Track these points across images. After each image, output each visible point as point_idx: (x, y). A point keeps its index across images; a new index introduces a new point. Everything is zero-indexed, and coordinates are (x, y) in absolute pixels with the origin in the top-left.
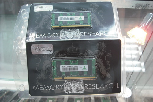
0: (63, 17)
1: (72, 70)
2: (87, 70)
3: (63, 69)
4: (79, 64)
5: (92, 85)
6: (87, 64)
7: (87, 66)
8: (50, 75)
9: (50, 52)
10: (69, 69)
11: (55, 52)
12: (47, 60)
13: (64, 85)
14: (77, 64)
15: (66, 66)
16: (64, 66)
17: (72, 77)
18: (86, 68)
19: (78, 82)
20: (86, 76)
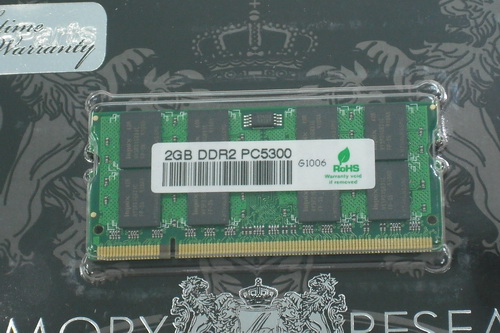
0: (188, 153)
1: (244, 182)
2: (367, 180)
3: (176, 173)
4: (303, 132)
5: (410, 316)
6: (366, 135)
7: (363, 151)
8: (62, 236)
9: (79, 55)
10: (219, 173)
11: (116, 60)
12: (53, 117)
13: (171, 319)
14: (287, 138)
15: (195, 147)
16: (183, 146)
17: (239, 235)
18: (355, 168)
19: (296, 295)
20: (357, 231)
